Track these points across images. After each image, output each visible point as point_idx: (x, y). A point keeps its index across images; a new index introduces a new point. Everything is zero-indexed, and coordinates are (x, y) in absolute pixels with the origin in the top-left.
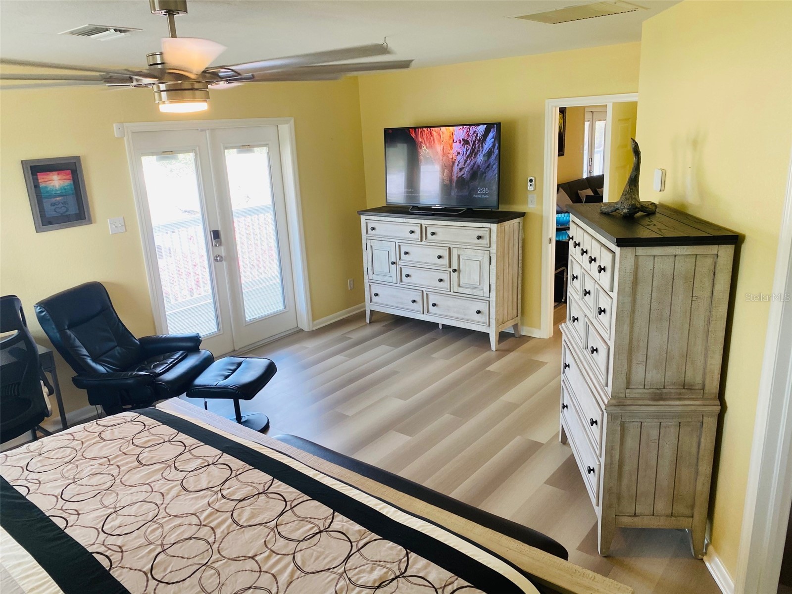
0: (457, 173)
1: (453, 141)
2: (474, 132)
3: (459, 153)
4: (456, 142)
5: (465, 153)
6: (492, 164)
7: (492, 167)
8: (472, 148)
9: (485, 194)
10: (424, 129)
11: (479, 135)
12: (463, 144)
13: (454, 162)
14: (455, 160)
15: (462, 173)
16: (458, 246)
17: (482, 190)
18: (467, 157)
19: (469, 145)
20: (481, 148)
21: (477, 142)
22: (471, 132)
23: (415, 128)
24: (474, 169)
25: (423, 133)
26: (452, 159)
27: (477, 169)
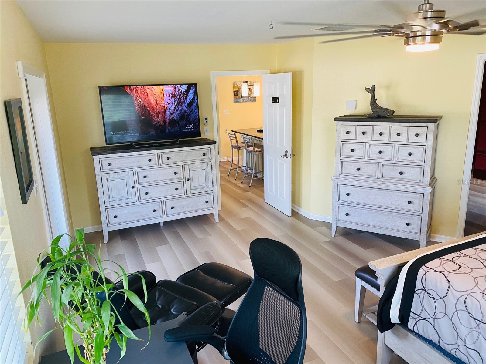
0: (169, 117)
1: (164, 95)
2: (180, 89)
3: (169, 103)
4: (166, 96)
5: (174, 103)
6: (194, 109)
7: (194, 111)
8: (179, 100)
9: (191, 129)
10: (138, 87)
11: (183, 91)
12: (172, 97)
13: (166, 109)
14: (167, 108)
15: (173, 116)
16: (189, 163)
17: (189, 126)
18: (176, 105)
19: (176, 98)
20: (185, 99)
21: (182, 95)
22: (177, 90)
23: (130, 86)
24: (181, 113)
25: (138, 89)
26: (164, 107)
27: (184, 113)
